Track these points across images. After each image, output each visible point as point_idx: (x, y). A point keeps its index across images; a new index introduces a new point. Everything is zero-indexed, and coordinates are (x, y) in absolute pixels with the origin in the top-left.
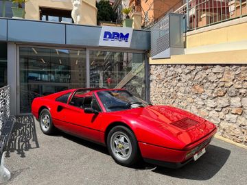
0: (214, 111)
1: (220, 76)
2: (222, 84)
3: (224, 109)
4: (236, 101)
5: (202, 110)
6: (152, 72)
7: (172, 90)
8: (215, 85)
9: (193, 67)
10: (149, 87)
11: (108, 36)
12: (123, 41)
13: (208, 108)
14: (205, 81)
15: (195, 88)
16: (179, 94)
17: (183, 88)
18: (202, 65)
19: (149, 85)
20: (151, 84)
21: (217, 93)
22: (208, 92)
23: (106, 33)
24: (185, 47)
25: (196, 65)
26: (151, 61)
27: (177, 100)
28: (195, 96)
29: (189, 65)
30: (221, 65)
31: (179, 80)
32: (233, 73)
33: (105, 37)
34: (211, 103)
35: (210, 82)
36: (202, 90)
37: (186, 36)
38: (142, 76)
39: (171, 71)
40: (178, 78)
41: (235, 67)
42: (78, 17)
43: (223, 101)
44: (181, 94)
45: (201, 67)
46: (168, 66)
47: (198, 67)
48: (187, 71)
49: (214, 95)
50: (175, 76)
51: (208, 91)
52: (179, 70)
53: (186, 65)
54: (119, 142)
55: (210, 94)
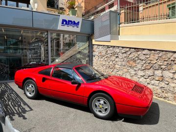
0: (143, 78)
1: (148, 56)
2: (149, 62)
3: (150, 77)
4: (158, 73)
5: (134, 77)
6: (94, 49)
7: (111, 63)
8: (144, 62)
9: (128, 49)
10: (92, 60)
11: (65, 23)
12: (75, 27)
13: (139, 77)
14: (137, 59)
15: (129, 63)
16: (116, 66)
17: (120, 63)
18: (135, 49)
19: (92, 58)
20: (94, 58)
21: (145, 67)
22: (139, 66)
23: (64, 21)
24: (119, 35)
25: (130, 48)
26: (94, 42)
27: (115, 70)
28: (129, 68)
29: (125, 47)
30: (148, 49)
31: (117, 57)
32: (157, 55)
33: (63, 23)
34: (141, 73)
35: (140, 59)
36: (135, 65)
37: (119, 27)
38: (86, 52)
39: (110, 51)
40: (116, 55)
41: (158, 52)
42: (36, 5)
43: (150, 72)
44: (119, 66)
45: (134, 50)
46: (108, 47)
47: (132, 49)
48: (124, 52)
49: (143, 68)
50: (114, 54)
51: (139, 65)
52: (117, 50)
53: (123, 47)
54: (100, 104)
55: (140, 67)
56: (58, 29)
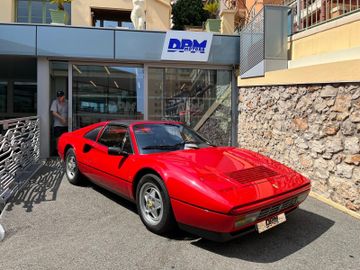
0: (321, 160)
1: (331, 102)
2: (332, 116)
3: (335, 156)
4: (351, 143)
5: (305, 157)
6: (241, 98)
7: (265, 126)
8: (323, 117)
9: (294, 90)
10: (237, 122)
11: (175, 46)
12: (198, 53)
13: (313, 154)
14: (310, 111)
15: (296, 123)
16: (275, 131)
17: (280, 123)
18: (307, 85)
19: (237, 118)
20: (239, 116)
21: (326, 129)
22: (314, 129)
23: (173, 41)
24: (289, 58)
25: (298, 86)
26: (241, 82)
27: (272, 142)
28: (296, 135)
29: (289, 86)
30: (331, 84)
31: (276, 110)
32: (350, 97)
33: (171, 46)
34: (317, 146)
35: (317, 112)
36: (306, 126)
37: (291, 41)
38: (228, 104)
39: (265, 97)
40: (274, 107)
41: (352, 87)
42: (140, 20)
43: (333, 144)
44: (278, 132)
45: (304, 89)
46: (262, 88)
47: (301, 89)
48: (286, 96)
49: (321, 133)
50: (270, 103)
51: (314, 126)
52: (276, 94)
53: (285, 86)
55: (316, 132)
56: (163, 58)
